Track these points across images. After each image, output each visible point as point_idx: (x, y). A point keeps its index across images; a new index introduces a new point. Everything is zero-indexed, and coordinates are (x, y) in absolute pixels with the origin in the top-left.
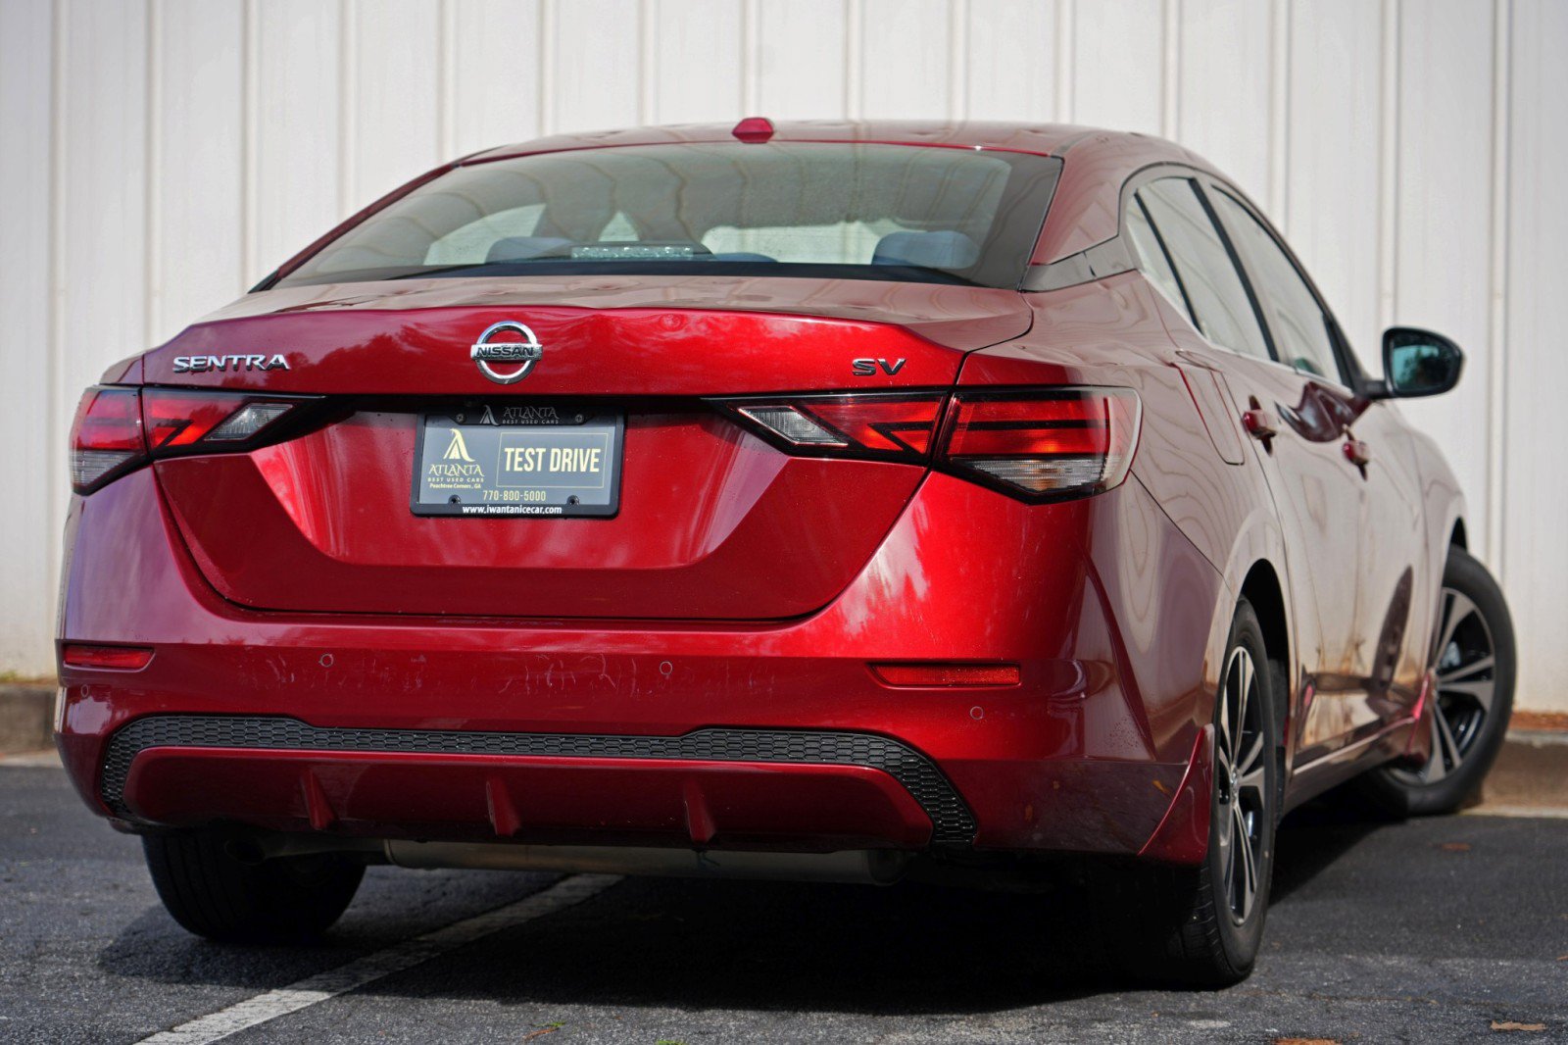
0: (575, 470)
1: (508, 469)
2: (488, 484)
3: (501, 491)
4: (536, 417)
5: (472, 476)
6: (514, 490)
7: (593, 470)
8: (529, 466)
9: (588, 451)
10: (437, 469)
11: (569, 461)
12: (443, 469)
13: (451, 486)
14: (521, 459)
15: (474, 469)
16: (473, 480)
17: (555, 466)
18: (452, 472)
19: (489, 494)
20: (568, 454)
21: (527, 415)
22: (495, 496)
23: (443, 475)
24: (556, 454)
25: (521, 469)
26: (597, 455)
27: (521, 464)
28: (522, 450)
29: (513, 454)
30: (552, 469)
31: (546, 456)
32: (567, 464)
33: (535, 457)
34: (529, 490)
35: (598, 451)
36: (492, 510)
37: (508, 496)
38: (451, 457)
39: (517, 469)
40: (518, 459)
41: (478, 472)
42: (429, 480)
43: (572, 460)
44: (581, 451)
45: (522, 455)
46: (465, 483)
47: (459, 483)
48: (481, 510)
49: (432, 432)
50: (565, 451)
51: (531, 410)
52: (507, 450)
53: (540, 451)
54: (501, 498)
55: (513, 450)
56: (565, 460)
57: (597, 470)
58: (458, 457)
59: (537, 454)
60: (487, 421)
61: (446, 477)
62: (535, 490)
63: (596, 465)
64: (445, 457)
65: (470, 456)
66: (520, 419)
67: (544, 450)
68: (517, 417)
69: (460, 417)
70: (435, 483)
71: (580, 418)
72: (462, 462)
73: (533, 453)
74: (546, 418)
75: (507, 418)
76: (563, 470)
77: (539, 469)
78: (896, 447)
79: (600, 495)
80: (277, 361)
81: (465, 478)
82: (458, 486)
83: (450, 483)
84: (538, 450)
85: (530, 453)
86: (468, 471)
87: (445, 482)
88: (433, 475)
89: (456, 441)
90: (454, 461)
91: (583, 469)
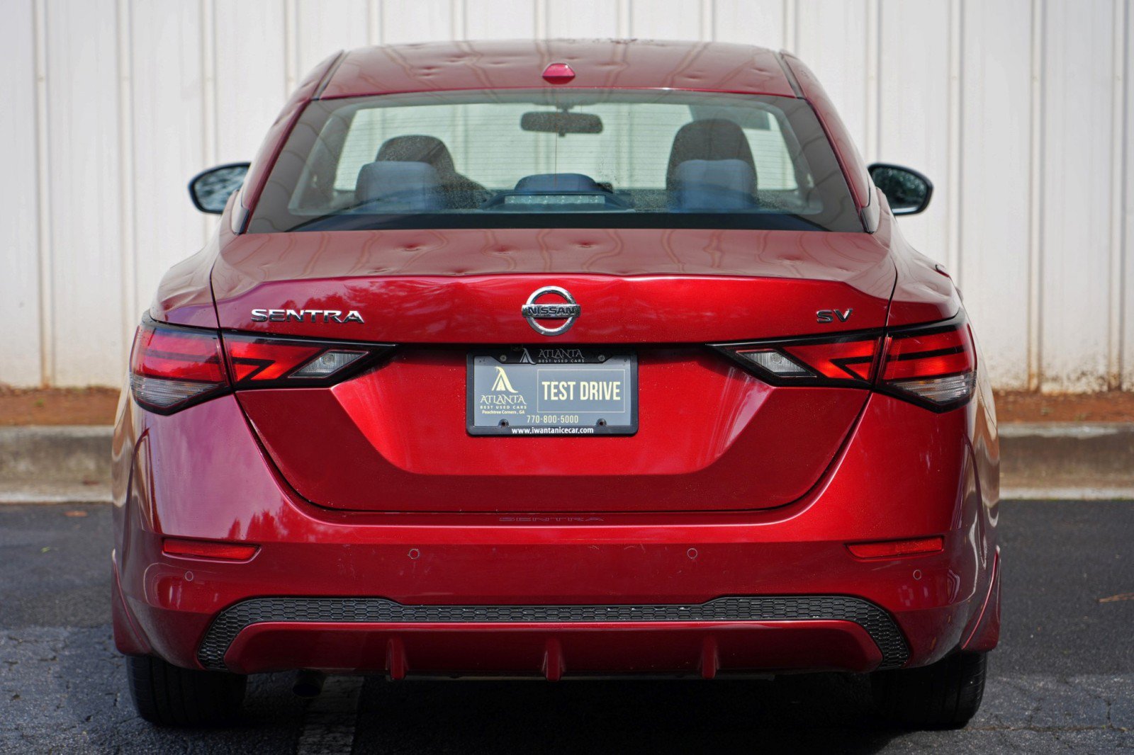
0: (601, 398)
1: (546, 398)
2: (531, 411)
3: (542, 416)
4: (566, 357)
5: (516, 404)
6: (552, 415)
7: (615, 398)
8: (563, 396)
9: (611, 383)
10: (487, 399)
11: (595, 391)
12: (492, 399)
13: (500, 412)
14: (556, 391)
15: (518, 399)
16: (518, 407)
17: (584, 395)
18: (500, 402)
19: (531, 418)
20: (594, 386)
21: (558, 356)
22: (537, 419)
23: (492, 403)
24: (584, 386)
25: (556, 398)
26: (618, 387)
27: (556, 395)
28: (557, 383)
29: (549, 387)
30: (582, 398)
31: (577, 388)
32: (594, 394)
33: (567, 389)
34: (565, 414)
35: (619, 383)
36: (537, 431)
37: (546, 420)
38: (498, 389)
39: (553, 398)
40: (553, 391)
41: (521, 401)
42: (481, 407)
43: (598, 391)
44: (605, 383)
45: (557, 387)
46: (511, 409)
47: (506, 410)
48: (527, 431)
49: (480, 369)
50: (592, 383)
51: (561, 352)
52: (543, 383)
53: (572, 384)
54: (541, 421)
55: (548, 383)
56: (592, 391)
57: (619, 398)
58: (504, 389)
59: (569, 386)
60: (525, 361)
61: (495, 405)
62: (570, 415)
63: (618, 395)
64: (493, 389)
65: (513, 388)
66: (553, 359)
67: (574, 383)
68: (550, 357)
69: (504, 358)
70: (487, 410)
71: (601, 357)
72: (507, 393)
73: (566, 386)
74: (574, 358)
75: (542, 358)
76: (591, 398)
77: (572, 398)
78: (849, 376)
79: (622, 418)
80: (353, 315)
81: (511, 406)
82: (506, 412)
83: (499, 410)
84: (569, 383)
85: (563, 386)
86: (513, 400)
87: (494, 409)
88: (484, 403)
89: (501, 376)
90: (501, 392)
91: (608, 397)
